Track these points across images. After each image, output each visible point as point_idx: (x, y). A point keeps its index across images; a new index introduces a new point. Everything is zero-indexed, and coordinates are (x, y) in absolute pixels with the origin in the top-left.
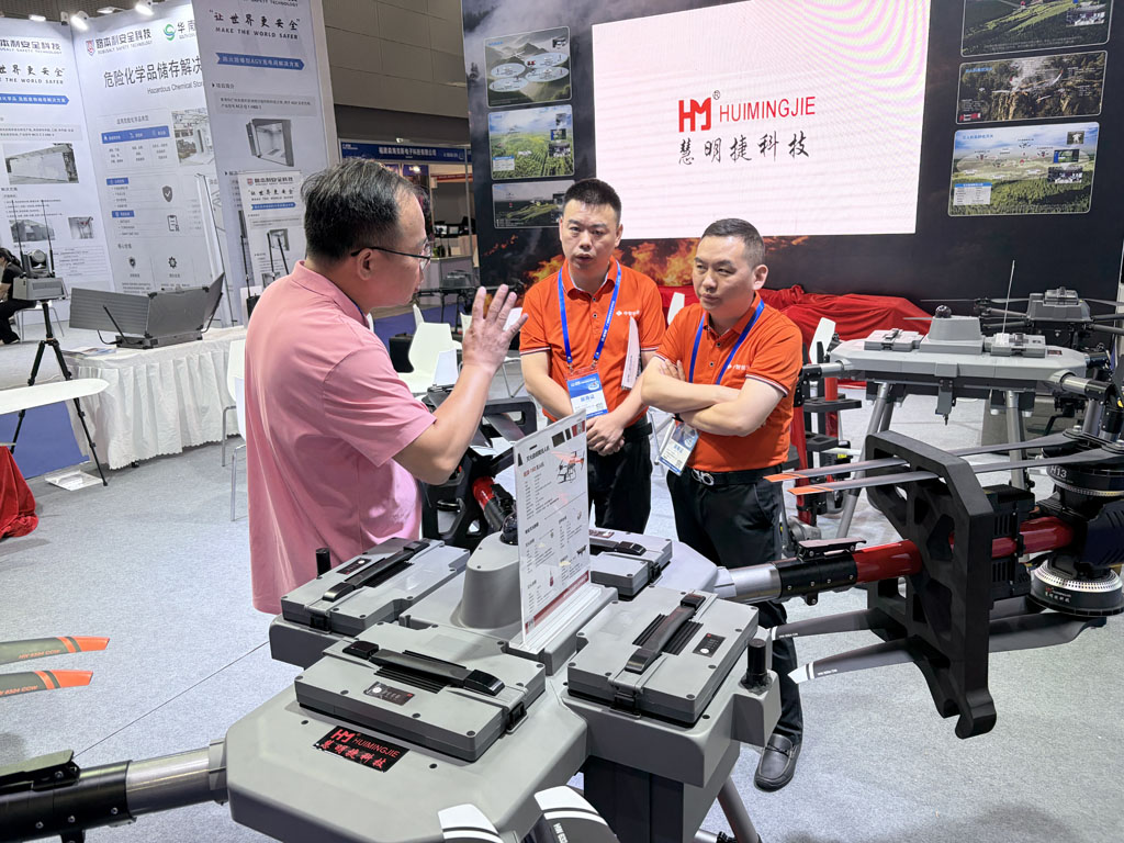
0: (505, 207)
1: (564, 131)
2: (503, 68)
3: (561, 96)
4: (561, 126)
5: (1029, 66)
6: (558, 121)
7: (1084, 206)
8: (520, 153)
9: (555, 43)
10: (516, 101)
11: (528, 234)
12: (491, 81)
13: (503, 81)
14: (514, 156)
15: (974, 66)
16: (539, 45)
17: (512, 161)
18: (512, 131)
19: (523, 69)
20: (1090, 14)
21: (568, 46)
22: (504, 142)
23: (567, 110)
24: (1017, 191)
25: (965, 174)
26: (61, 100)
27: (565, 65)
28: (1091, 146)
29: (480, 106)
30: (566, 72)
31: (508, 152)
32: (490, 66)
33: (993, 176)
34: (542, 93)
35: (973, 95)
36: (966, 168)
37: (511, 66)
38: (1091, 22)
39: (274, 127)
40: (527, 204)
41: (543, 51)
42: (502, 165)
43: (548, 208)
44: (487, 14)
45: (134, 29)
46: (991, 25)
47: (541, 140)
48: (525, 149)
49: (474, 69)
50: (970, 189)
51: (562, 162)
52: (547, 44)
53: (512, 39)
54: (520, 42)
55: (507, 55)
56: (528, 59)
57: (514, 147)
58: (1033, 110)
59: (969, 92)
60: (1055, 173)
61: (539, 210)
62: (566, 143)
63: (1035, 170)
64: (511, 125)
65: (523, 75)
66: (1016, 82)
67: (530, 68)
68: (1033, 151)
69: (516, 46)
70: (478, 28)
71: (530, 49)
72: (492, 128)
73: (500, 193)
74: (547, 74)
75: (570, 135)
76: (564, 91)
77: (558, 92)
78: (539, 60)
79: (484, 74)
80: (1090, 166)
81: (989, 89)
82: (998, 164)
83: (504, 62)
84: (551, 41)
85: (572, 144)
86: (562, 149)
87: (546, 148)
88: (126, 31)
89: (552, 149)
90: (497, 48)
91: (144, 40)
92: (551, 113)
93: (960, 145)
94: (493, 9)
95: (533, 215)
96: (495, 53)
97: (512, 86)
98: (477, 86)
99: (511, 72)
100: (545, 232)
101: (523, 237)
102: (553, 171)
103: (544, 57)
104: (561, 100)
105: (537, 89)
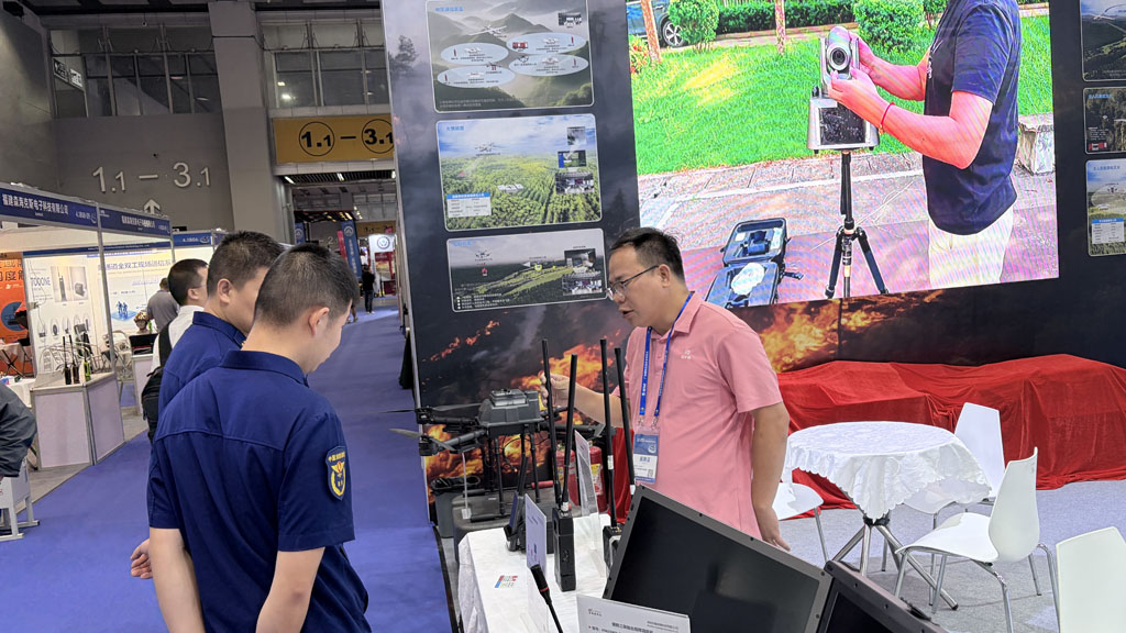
0: (471, 275)
1: (582, 154)
2: (468, 47)
3: (575, 100)
4: (577, 145)
6: (571, 139)
8: (503, 187)
9: (562, 19)
10: (494, 104)
11: (520, 316)
12: (439, 69)
13: (464, 69)
14: (488, 193)
15: (1096, 92)
16: (534, 19)
17: (486, 201)
18: (485, 152)
19: (506, 53)
21: (585, 25)
22: (470, 169)
23: (588, 121)
25: (1099, 209)
27: (582, 53)
29: (418, 110)
30: (583, 64)
31: (478, 186)
32: (439, 45)
33: (1124, 211)
34: (540, 94)
35: (1098, 123)
36: (1100, 202)
37: (480, 47)
40: (518, 268)
41: (541, 28)
42: (460, 208)
43: (562, 271)
46: (1106, 50)
47: (541, 167)
48: (512, 182)
49: (405, 47)
50: (1105, 225)
51: (580, 201)
52: (547, 19)
53: (479, 5)
54: (497, 11)
55: (476, 30)
56: (519, 38)
57: (489, 177)
59: (1094, 119)
61: (538, 278)
62: (586, 171)
64: (484, 142)
65: (505, 62)
67: (518, 53)
69: (492, 18)
71: (516, 24)
72: (445, 147)
73: (460, 254)
74: (550, 64)
75: (592, 159)
76: (580, 92)
77: (570, 92)
78: (533, 42)
79: (425, 55)
81: (1111, 117)
83: (466, 39)
84: (555, 16)
85: (596, 174)
86: (578, 181)
87: (551, 180)
89: (562, 182)
90: (453, 17)
92: (560, 126)
93: (1092, 177)
95: (529, 286)
96: (448, 24)
97: (486, 81)
98: (412, 76)
99: (480, 57)
100: (550, 310)
101: (509, 323)
102: (565, 215)
103: (544, 38)
104: (576, 106)
105: (532, 87)
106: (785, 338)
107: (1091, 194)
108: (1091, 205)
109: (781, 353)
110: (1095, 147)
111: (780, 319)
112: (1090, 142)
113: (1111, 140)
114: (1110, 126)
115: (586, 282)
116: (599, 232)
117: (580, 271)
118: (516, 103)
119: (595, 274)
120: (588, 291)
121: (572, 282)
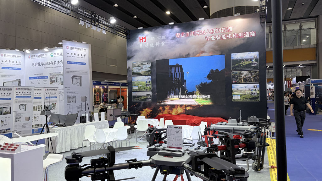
0: (135, 97)
1: (149, 81)
2: (136, 67)
3: (149, 74)
4: (149, 80)
5: (245, 73)
6: (148, 79)
7: (258, 100)
9: (148, 63)
10: (139, 74)
11: (140, 103)
12: (133, 70)
13: (136, 70)
14: (138, 86)
15: (234, 72)
16: (144, 63)
17: (137, 87)
18: (138, 81)
19: (140, 68)
20: (255, 64)
21: (151, 64)
22: (135, 83)
23: (150, 77)
24: (245, 96)
25: (234, 93)
26: (20, 69)
27: (150, 68)
28: (258, 88)
29: (130, 75)
30: (150, 69)
31: (136, 85)
32: (133, 67)
33: (240, 93)
34: (144, 73)
35: (235, 78)
36: (235, 92)
37: (137, 67)
38: (255, 65)
39: (78, 78)
40: (141, 96)
41: (145, 65)
42: (135, 88)
43: (145, 97)
44: (132, 57)
45: (42, 54)
46: (237, 65)
47: (144, 83)
48: (140, 85)
49: (129, 67)
50: (236, 96)
51: (149, 88)
52: (146, 63)
53: (138, 62)
54: (140, 63)
55: (137, 65)
56: (142, 66)
57: (138, 84)
58: (246, 81)
59: (234, 77)
60: (252, 93)
61: (143, 98)
62: (150, 84)
63: (248, 93)
64: (137, 80)
65: (140, 69)
66: (243, 76)
67: (142, 68)
68: (247, 89)
69: (139, 63)
70: (130, 59)
71: (142, 64)
72: (133, 80)
73: (134, 94)
74: (146, 69)
75: (151, 82)
76: (149, 73)
77: (148, 73)
78: (144, 66)
79: (131, 69)
80: (259, 92)
81: (238, 77)
82: (241, 91)
83: (136, 66)
84: (147, 63)
85: (151, 84)
86: (149, 85)
87: (145, 85)
88: (40, 54)
89: (147, 85)
90: (134, 63)
91: (45, 56)
92: (147, 77)
93: (233, 87)
94: (134, 56)
95: (142, 99)
96: (134, 64)
97: (138, 71)
98: (130, 71)
99: (138, 68)
100: (144, 102)
101: (139, 104)
102: (147, 89)
103: (145, 66)
104: (149, 75)
105: (144, 72)
106: (177, 110)
107: (233, 90)
108: (233, 92)
109: (176, 112)
110: (234, 82)
111: (176, 107)
112: (233, 81)
113: (237, 81)
114: (237, 78)
115: (149, 99)
116: (151, 92)
117: (148, 97)
118: (142, 74)
119: (150, 98)
120: (149, 100)
121: (147, 99)
